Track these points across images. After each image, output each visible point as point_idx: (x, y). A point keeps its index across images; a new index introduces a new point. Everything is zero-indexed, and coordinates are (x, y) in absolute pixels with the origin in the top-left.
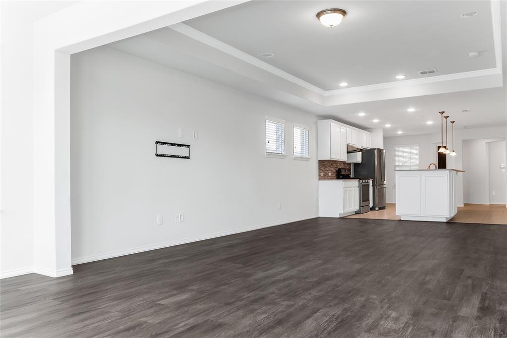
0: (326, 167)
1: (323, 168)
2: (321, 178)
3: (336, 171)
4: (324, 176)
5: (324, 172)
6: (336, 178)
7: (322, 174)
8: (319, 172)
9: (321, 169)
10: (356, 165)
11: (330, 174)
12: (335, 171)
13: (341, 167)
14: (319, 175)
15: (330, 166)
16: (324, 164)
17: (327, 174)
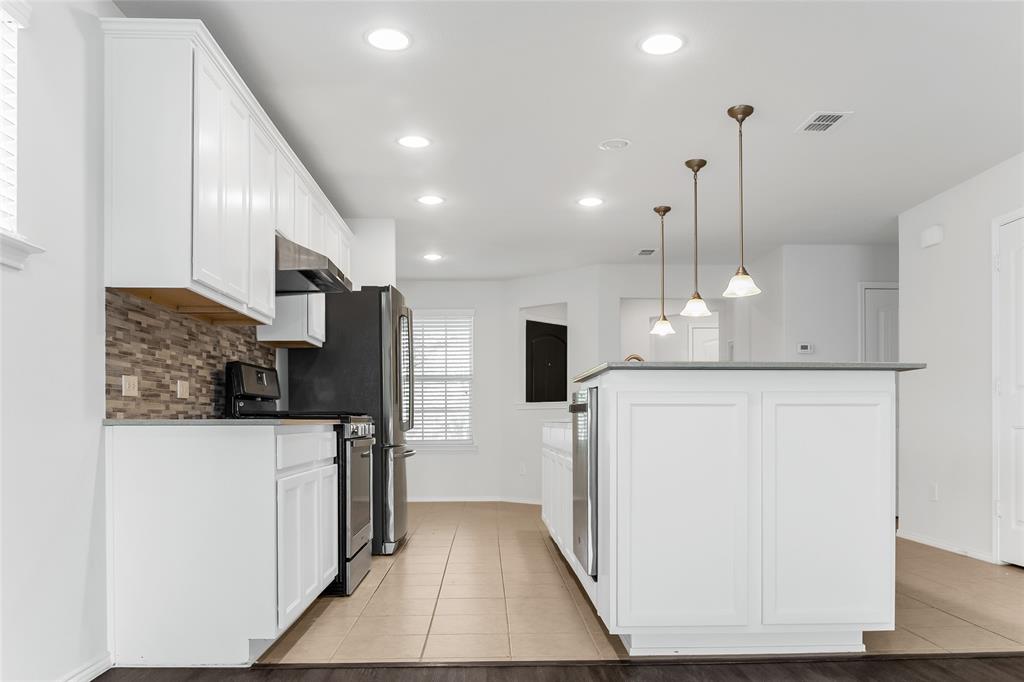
0: (157, 344)
1: (137, 349)
2: (118, 410)
3: (216, 375)
4: (147, 395)
5: (146, 374)
6: (210, 409)
7: (130, 385)
8: (111, 372)
9: (125, 354)
10: (299, 353)
11: (182, 389)
12: (205, 373)
13: (235, 358)
14: (112, 391)
15: (183, 344)
16: (145, 321)
17: (162, 386)
